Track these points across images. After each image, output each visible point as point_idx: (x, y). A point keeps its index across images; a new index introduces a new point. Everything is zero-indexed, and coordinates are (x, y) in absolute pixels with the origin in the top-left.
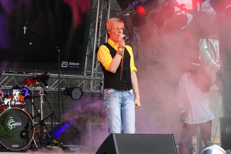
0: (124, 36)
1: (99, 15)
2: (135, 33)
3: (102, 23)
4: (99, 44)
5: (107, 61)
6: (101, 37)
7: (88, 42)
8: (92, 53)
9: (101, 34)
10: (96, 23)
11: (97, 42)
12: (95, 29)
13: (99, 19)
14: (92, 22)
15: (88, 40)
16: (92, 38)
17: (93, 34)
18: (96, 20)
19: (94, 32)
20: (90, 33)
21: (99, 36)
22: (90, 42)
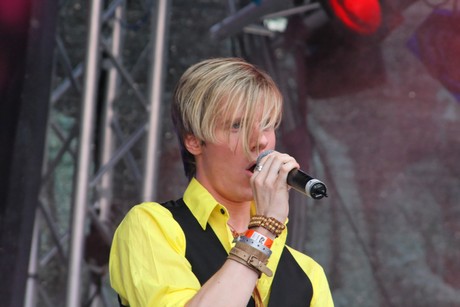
0: (290, 163)
1: (106, 30)
2: (321, 135)
3: (123, 82)
4: (103, 204)
5: (166, 291)
6: (119, 167)
7: (36, 193)
8: (62, 260)
9: (118, 144)
10: (82, 78)
11: (94, 196)
12: (78, 115)
13: (104, 55)
14: (62, 75)
15: (39, 182)
16: (62, 173)
17: (66, 147)
18: (82, 60)
19: (76, 131)
20: (52, 141)
21: (107, 157)
22: (51, 195)
